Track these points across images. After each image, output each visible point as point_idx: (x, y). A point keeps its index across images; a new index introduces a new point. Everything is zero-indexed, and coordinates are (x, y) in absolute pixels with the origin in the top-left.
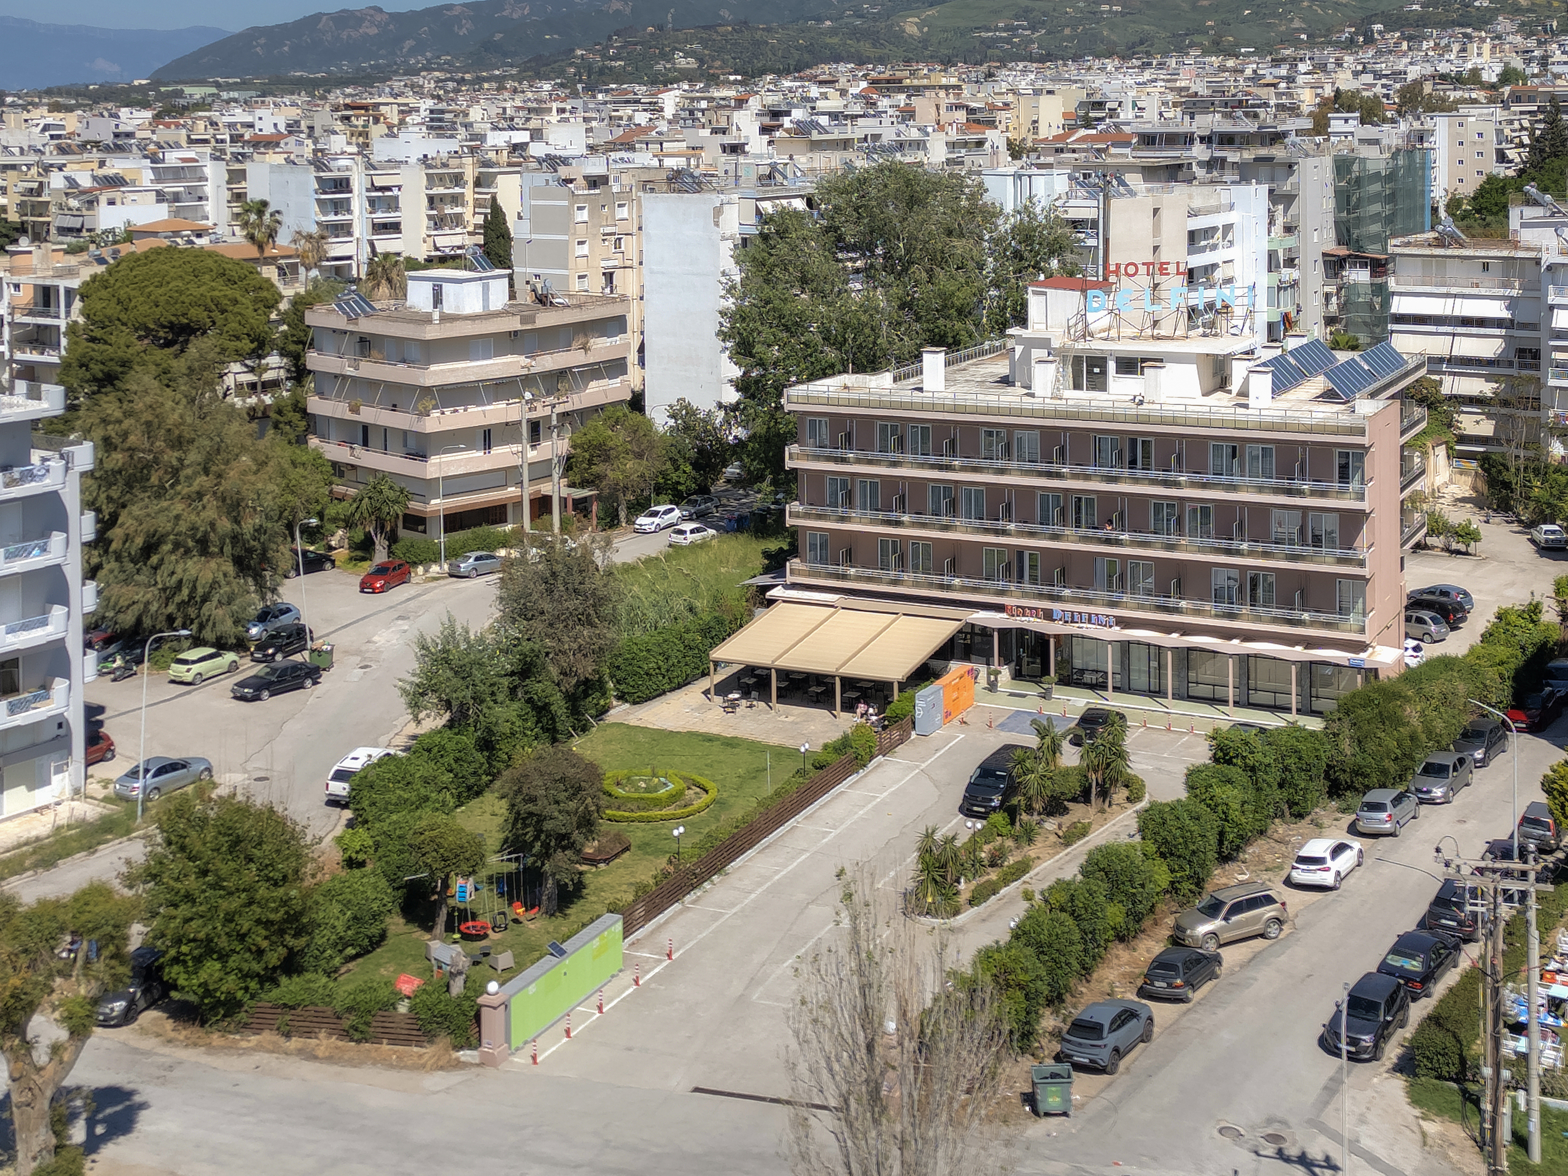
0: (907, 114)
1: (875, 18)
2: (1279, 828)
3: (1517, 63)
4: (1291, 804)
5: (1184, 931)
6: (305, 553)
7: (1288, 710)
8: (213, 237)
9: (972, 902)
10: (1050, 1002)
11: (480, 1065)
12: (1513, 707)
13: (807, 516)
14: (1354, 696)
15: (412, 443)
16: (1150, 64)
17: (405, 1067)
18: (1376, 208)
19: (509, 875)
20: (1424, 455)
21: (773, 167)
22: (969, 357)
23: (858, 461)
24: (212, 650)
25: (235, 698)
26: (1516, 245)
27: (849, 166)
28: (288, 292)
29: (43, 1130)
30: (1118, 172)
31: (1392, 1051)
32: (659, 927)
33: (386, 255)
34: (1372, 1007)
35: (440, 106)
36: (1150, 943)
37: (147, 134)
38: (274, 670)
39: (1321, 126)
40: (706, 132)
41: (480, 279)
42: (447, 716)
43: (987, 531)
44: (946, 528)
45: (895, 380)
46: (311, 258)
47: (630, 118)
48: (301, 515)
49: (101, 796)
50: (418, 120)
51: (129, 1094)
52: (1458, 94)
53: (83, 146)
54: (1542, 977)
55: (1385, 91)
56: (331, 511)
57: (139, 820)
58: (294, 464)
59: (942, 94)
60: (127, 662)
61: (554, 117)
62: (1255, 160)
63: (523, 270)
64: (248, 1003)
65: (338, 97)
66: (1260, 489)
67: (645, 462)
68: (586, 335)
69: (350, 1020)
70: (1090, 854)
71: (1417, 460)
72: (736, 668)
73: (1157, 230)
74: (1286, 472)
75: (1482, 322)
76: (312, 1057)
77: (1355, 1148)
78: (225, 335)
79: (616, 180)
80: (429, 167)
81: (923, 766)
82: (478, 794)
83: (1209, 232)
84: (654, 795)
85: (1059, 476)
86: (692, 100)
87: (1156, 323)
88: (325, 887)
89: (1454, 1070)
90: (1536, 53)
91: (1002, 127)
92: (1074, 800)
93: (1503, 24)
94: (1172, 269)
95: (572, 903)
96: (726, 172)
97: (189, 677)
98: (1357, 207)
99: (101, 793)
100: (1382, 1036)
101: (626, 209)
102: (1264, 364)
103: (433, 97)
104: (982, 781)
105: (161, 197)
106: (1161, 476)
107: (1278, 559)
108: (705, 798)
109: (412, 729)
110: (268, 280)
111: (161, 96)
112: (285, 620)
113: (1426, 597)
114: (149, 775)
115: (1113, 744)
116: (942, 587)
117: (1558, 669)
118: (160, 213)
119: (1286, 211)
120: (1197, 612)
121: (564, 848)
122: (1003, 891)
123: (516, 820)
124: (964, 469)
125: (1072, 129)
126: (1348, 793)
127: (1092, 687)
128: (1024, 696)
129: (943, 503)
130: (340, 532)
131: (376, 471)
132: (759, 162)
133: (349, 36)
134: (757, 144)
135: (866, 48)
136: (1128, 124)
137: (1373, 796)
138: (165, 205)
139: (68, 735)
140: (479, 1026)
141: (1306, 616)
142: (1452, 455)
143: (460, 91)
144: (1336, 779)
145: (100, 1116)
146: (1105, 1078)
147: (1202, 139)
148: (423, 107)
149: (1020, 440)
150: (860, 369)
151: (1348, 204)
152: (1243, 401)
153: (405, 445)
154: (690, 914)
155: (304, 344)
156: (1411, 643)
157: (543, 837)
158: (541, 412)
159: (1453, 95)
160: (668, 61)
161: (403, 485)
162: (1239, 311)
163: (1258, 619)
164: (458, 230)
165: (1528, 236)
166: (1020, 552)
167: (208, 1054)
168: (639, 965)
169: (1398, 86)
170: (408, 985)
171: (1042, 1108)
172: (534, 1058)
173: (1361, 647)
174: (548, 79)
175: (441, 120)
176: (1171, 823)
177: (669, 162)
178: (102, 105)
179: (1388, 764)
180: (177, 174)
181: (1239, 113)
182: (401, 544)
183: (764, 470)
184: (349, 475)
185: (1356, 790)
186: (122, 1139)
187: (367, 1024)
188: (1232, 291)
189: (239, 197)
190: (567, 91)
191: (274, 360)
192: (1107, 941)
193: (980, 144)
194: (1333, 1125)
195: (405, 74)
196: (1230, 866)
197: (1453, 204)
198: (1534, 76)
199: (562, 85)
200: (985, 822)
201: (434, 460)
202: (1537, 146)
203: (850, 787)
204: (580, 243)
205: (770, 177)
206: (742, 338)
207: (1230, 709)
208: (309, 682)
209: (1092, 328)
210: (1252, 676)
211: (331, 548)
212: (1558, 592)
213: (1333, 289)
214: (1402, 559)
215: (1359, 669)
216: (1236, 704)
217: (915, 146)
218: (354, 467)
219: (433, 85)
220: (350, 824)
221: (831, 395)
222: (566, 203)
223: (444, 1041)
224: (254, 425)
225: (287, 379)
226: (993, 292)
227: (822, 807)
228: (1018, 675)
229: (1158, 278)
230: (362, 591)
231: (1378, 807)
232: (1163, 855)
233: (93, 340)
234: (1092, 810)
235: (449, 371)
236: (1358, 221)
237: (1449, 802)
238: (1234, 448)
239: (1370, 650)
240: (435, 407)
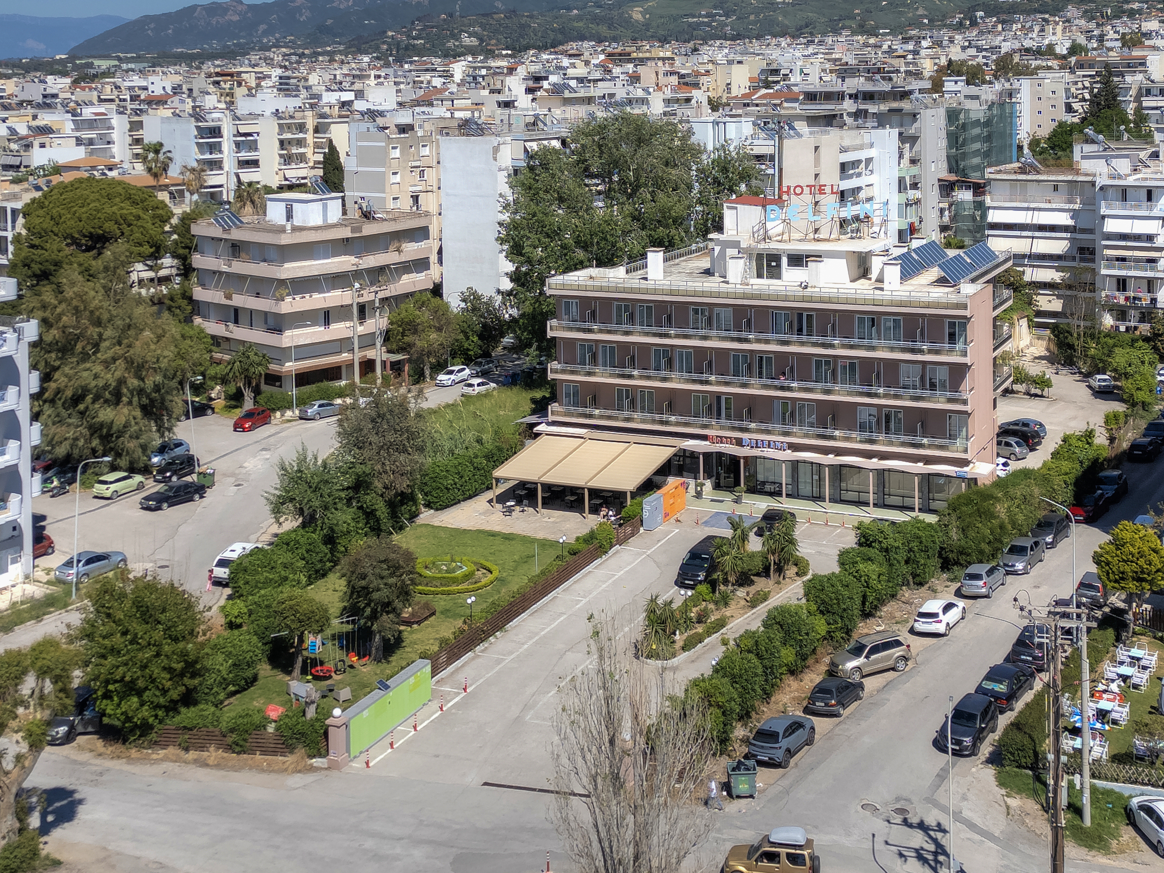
0: (635, 79)
1: (610, 8)
2: (906, 593)
3: (1081, 40)
4: (915, 576)
5: (837, 666)
6: (193, 402)
7: (912, 509)
8: (121, 170)
9: (684, 649)
10: (741, 718)
11: (328, 768)
12: (1074, 505)
13: (563, 372)
14: (959, 497)
15: (270, 321)
16: (813, 41)
17: (273, 771)
18: (977, 146)
19: (348, 633)
20: (1012, 325)
21: (536, 117)
22: (681, 255)
23: (601, 331)
24: (126, 474)
25: (143, 508)
26: (1077, 172)
27: (592, 116)
28: (178, 211)
29: (9, 817)
30: (790, 121)
31: (986, 749)
32: (458, 670)
33: (250, 184)
34: (971, 717)
35: (287, 74)
36: (813, 676)
37: (68, 95)
38: (171, 488)
39: (937, 86)
40: (486, 92)
41: (321, 200)
42: (300, 520)
43: (694, 381)
44: (665, 379)
45: (627, 272)
46: (195, 185)
47: (429, 82)
48: (189, 375)
49: (45, 580)
50: (271, 84)
51: (72, 793)
52: (1039, 62)
53: (20, 104)
54: (1092, 696)
55: (984, 61)
56: (211, 372)
57: (74, 597)
58: (183, 336)
59: (660, 63)
60: (61, 483)
61: (372, 82)
62: (889, 111)
63: (352, 194)
64: (157, 726)
65: (209, 67)
66: (892, 349)
67: (443, 334)
68: (399, 241)
69: (232, 738)
70: (769, 612)
71: (1005, 328)
72: (512, 484)
73: (817, 161)
74: (910, 336)
75: (1053, 228)
76: (205, 765)
77: (958, 817)
78: (131, 242)
79: (420, 126)
80: (280, 118)
81: (649, 552)
82: (324, 575)
83: (855, 164)
84: (453, 575)
85: (747, 341)
86: (475, 68)
87: (816, 231)
88: (212, 643)
89: (1029, 761)
90: (1095, 33)
91: (704, 88)
92: (758, 575)
93: (1072, 11)
94: (828, 190)
95: (393, 652)
96: (502, 121)
97: (108, 494)
98: (963, 144)
99: (45, 578)
100: (978, 738)
101: (428, 148)
102: (895, 259)
103: (281, 67)
104: (692, 562)
105: (79, 142)
106: (821, 339)
107: (906, 400)
108: (490, 577)
109: (275, 529)
110: (163, 202)
111: (76, 68)
112: (178, 451)
113: (1011, 427)
114: (81, 564)
115: (786, 534)
116: (662, 423)
117: (1106, 477)
118: (78, 154)
119: (911, 148)
120: (847, 439)
121: (388, 613)
122: (706, 641)
123: (352, 593)
124: (677, 336)
125: (755, 89)
126: (955, 568)
127: (771, 494)
128: (722, 501)
129: (663, 362)
130: (218, 387)
131: (244, 342)
132: (526, 113)
133: (218, 22)
134: (524, 101)
135: (603, 30)
136: (796, 85)
137: (973, 569)
138: (82, 148)
139: (21, 536)
140: (327, 741)
141: (925, 441)
142: (1033, 326)
143: (301, 62)
144: (947, 557)
145: (50, 809)
146: (780, 771)
147: (851, 96)
148: (274, 74)
149: (718, 315)
150: (601, 264)
151: (957, 143)
152: (879, 285)
153: (266, 323)
154: (480, 660)
155: (190, 249)
156: (1002, 460)
157: (372, 605)
158: (367, 296)
159: (1034, 63)
160: (457, 40)
161: (265, 352)
162: (877, 220)
163: (891, 443)
164: (302, 165)
165: (1086, 165)
166: (718, 396)
167: (128, 763)
168: (444, 697)
169: (994, 57)
170: (275, 712)
171: (734, 792)
172: (367, 763)
173: (965, 463)
174: (367, 53)
175: (287, 84)
176: (829, 589)
177: (458, 114)
178: (32, 74)
179: (984, 546)
180: (91, 124)
181: (878, 77)
182: (263, 395)
183: (531, 339)
184: (224, 345)
185: (961, 565)
186: (66, 825)
187: (245, 740)
188: (872, 206)
189: (138, 141)
190: (382, 62)
191: (167, 261)
192: (782, 674)
193: (688, 100)
194: (943, 801)
195: (259, 50)
196: (871, 621)
197: (1034, 143)
198: (1094, 49)
199: (378, 58)
200: (693, 591)
201: (288, 333)
202: (1095, 101)
203: (595, 568)
204: (394, 174)
205: (534, 124)
206: (515, 243)
207: (870, 509)
208: (197, 497)
209: (770, 233)
210: (887, 485)
211: (211, 399)
212: (1106, 422)
213: (945, 205)
214: (995, 400)
215: (963, 479)
216: (875, 505)
217: (640, 102)
218: (228, 339)
219: (280, 58)
220: (230, 597)
221: (581, 283)
222: (383, 144)
223: (301, 751)
224: (155, 308)
225: (177, 275)
226: (699, 208)
227: (575, 582)
228: (717, 486)
229: (818, 197)
230: (235, 430)
231: (977, 577)
232: (822, 612)
233: (32, 246)
234: (771, 582)
235: (299, 267)
236: (964, 155)
237: (1027, 573)
238: (873, 319)
239: (971, 465)
240: (288, 295)
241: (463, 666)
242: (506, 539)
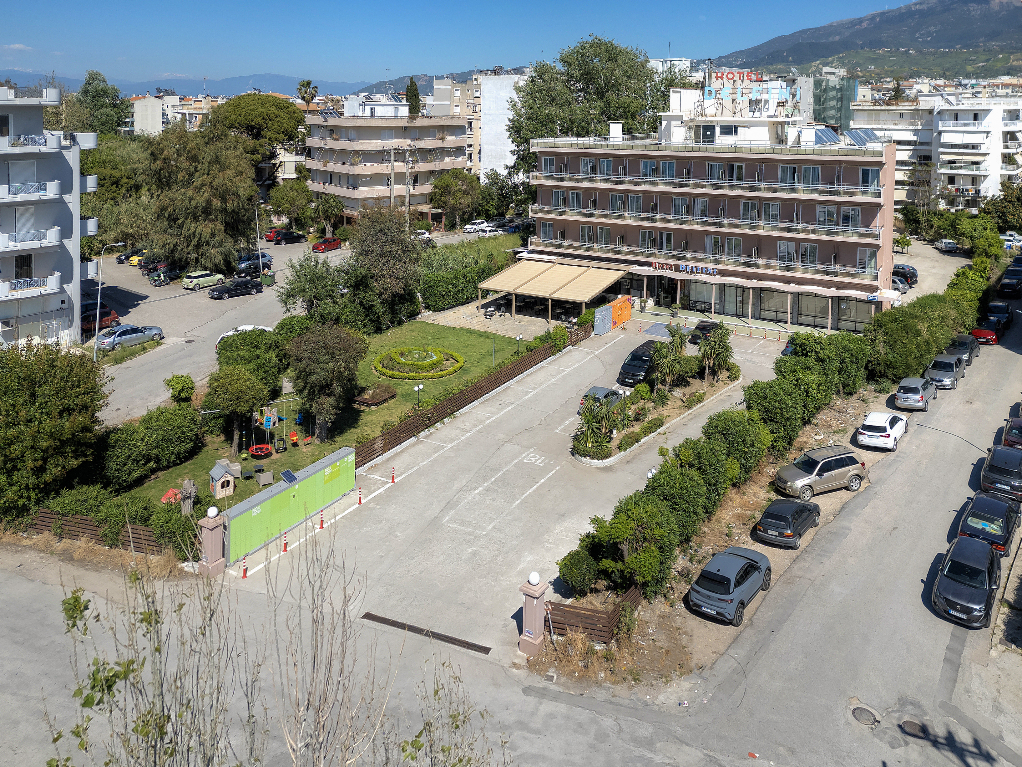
2: (837, 402)
4: (845, 386)
5: (785, 482)
7: (824, 327)
9: (621, 447)
11: (199, 575)
12: (976, 328)
13: (540, 211)
15: (351, 181)
18: (833, 103)
23: (571, 180)
24: (209, 272)
25: (210, 297)
26: (917, 104)
34: (976, 574)
36: (756, 489)
41: (394, 105)
43: (642, 219)
44: (619, 218)
64: (33, 508)
66: (811, 191)
68: (443, 133)
69: (104, 529)
74: (829, 180)
75: (901, 143)
81: (597, 352)
84: (422, 363)
85: (687, 186)
92: (693, 377)
97: (191, 286)
98: (824, 102)
101: (479, 92)
104: (632, 362)
106: (749, 184)
107: (822, 234)
108: (455, 366)
114: (115, 335)
115: (721, 341)
116: (615, 252)
117: (996, 307)
120: (768, 267)
122: (643, 440)
124: (630, 183)
126: (884, 380)
127: (702, 311)
128: (661, 315)
129: (618, 204)
131: (334, 195)
137: (906, 383)
139: (70, 308)
141: (838, 269)
144: (874, 370)
146: (731, 629)
149: (664, 166)
151: (820, 101)
153: (348, 182)
154: (421, 446)
158: (419, 169)
163: (806, 271)
166: (661, 231)
173: (875, 289)
176: (772, 397)
179: (911, 361)
182: (339, 230)
185: (891, 378)
192: (725, 489)
196: (807, 429)
200: (632, 389)
201: (360, 189)
203: (549, 364)
204: (456, 106)
207: (788, 326)
208: (254, 291)
209: (706, 111)
210: (801, 307)
215: (873, 303)
216: (792, 322)
218: (325, 194)
221: (556, 142)
222: (450, 87)
223: (169, 553)
227: (527, 376)
228: (658, 303)
230: (313, 251)
231: (913, 391)
232: (765, 422)
234: (705, 384)
235: (368, 143)
236: (825, 109)
237: (954, 389)
238: (794, 168)
239: (879, 291)
240: (361, 162)
241: (402, 451)
242: (481, 336)
